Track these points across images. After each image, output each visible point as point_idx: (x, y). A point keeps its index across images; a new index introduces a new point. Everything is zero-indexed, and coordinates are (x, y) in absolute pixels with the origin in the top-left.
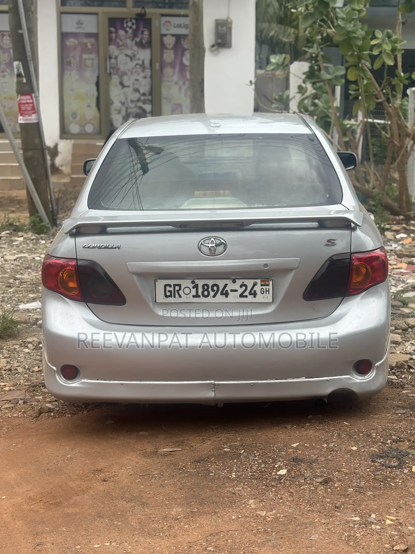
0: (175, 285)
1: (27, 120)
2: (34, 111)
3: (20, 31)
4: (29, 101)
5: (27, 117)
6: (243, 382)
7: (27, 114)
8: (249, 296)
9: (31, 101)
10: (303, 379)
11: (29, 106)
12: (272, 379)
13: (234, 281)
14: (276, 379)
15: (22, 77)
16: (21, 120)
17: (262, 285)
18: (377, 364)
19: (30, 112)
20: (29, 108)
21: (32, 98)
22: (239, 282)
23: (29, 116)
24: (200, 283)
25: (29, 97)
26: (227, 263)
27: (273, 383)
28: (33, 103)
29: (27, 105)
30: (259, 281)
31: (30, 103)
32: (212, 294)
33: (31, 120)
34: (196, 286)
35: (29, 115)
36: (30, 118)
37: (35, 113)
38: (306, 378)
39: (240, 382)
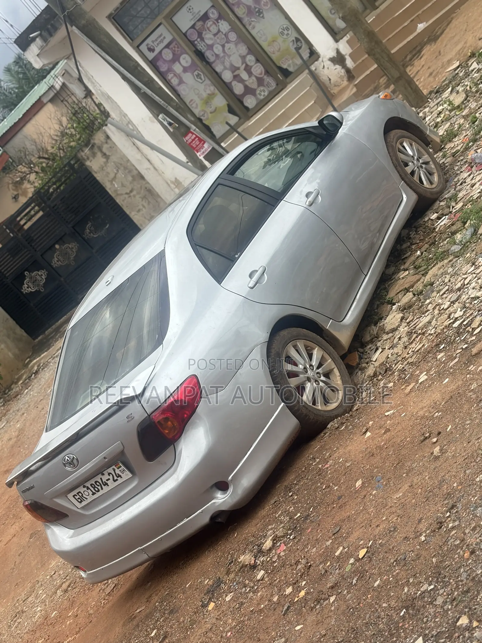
0: (78, 493)
1: (203, 152)
2: (203, 142)
3: (142, 91)
4: (193, 138)
5: (202, 151)
6: (154, 540)
7: (200, 149)
8: (118, 479)
9: (194, 136)
10: (186, 520)
11: (196, 142)
12: (168, 530)
13: (103, 474)
14: (170, 529)
15: (173, 124)
16: (200, 156)
17: (118, 468)
18: (229, 478)
19: (201, 145)
20: (198, 143)
21: (193, 133)
22: (106, 473)
23: (203, 149)
24: (88, 484)
25: (190, 135)
26: (85, 469)
27: (170, 532)
28: (197, 136)
29: (194, 142)
30: (114, 467)
31: (195, 138)
32: (99, 488)
33: (206, 150)
34: (88, 488)
35: (202, 147)
36: (204, 149)
37: (204, 142)
38: (187, 518)
39: (153, 541)
